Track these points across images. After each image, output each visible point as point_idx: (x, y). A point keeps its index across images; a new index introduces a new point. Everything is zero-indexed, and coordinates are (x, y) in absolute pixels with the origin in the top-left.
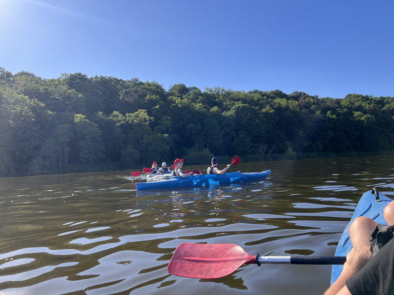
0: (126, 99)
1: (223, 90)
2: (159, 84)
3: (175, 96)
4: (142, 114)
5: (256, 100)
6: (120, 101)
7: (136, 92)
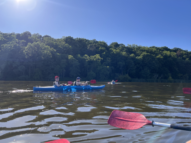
0: (90, 49)
1: (137, 46)
2: (105, 42)
3: (113, 48)
4: (98, 56)
5: (153, 51)
6: (87, 50)
7: (95, 46)
